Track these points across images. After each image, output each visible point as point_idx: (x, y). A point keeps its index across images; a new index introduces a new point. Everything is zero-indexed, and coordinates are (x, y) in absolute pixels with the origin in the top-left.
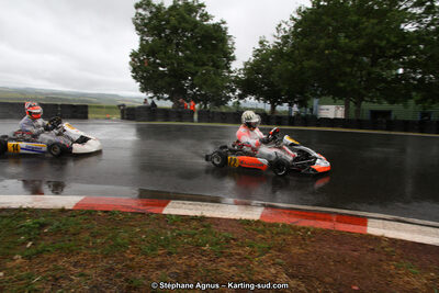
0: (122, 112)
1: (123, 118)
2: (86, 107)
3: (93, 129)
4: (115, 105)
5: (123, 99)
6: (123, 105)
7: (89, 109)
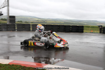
0: (101, 29)
1: (101, 33)
2: (83, 27)
3: (87, 38)
4: (97, 26)
5: (100, 22)
6: (101, 26)
7: (84, 28)
